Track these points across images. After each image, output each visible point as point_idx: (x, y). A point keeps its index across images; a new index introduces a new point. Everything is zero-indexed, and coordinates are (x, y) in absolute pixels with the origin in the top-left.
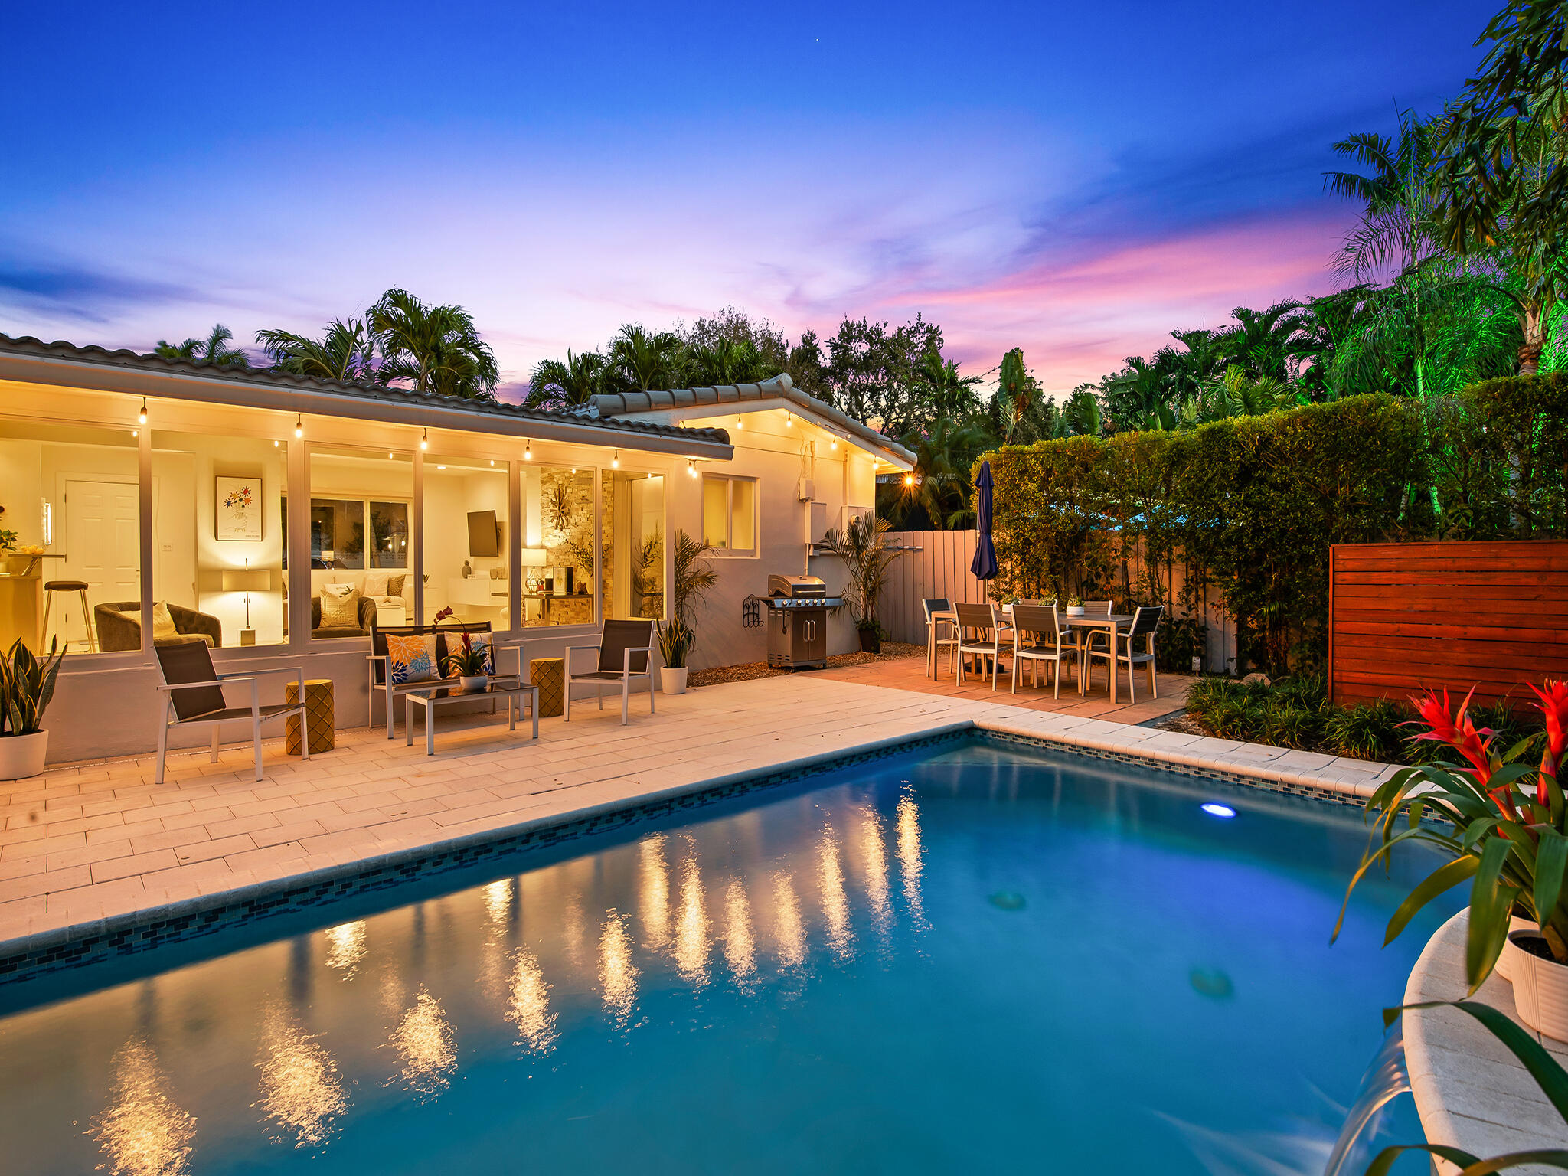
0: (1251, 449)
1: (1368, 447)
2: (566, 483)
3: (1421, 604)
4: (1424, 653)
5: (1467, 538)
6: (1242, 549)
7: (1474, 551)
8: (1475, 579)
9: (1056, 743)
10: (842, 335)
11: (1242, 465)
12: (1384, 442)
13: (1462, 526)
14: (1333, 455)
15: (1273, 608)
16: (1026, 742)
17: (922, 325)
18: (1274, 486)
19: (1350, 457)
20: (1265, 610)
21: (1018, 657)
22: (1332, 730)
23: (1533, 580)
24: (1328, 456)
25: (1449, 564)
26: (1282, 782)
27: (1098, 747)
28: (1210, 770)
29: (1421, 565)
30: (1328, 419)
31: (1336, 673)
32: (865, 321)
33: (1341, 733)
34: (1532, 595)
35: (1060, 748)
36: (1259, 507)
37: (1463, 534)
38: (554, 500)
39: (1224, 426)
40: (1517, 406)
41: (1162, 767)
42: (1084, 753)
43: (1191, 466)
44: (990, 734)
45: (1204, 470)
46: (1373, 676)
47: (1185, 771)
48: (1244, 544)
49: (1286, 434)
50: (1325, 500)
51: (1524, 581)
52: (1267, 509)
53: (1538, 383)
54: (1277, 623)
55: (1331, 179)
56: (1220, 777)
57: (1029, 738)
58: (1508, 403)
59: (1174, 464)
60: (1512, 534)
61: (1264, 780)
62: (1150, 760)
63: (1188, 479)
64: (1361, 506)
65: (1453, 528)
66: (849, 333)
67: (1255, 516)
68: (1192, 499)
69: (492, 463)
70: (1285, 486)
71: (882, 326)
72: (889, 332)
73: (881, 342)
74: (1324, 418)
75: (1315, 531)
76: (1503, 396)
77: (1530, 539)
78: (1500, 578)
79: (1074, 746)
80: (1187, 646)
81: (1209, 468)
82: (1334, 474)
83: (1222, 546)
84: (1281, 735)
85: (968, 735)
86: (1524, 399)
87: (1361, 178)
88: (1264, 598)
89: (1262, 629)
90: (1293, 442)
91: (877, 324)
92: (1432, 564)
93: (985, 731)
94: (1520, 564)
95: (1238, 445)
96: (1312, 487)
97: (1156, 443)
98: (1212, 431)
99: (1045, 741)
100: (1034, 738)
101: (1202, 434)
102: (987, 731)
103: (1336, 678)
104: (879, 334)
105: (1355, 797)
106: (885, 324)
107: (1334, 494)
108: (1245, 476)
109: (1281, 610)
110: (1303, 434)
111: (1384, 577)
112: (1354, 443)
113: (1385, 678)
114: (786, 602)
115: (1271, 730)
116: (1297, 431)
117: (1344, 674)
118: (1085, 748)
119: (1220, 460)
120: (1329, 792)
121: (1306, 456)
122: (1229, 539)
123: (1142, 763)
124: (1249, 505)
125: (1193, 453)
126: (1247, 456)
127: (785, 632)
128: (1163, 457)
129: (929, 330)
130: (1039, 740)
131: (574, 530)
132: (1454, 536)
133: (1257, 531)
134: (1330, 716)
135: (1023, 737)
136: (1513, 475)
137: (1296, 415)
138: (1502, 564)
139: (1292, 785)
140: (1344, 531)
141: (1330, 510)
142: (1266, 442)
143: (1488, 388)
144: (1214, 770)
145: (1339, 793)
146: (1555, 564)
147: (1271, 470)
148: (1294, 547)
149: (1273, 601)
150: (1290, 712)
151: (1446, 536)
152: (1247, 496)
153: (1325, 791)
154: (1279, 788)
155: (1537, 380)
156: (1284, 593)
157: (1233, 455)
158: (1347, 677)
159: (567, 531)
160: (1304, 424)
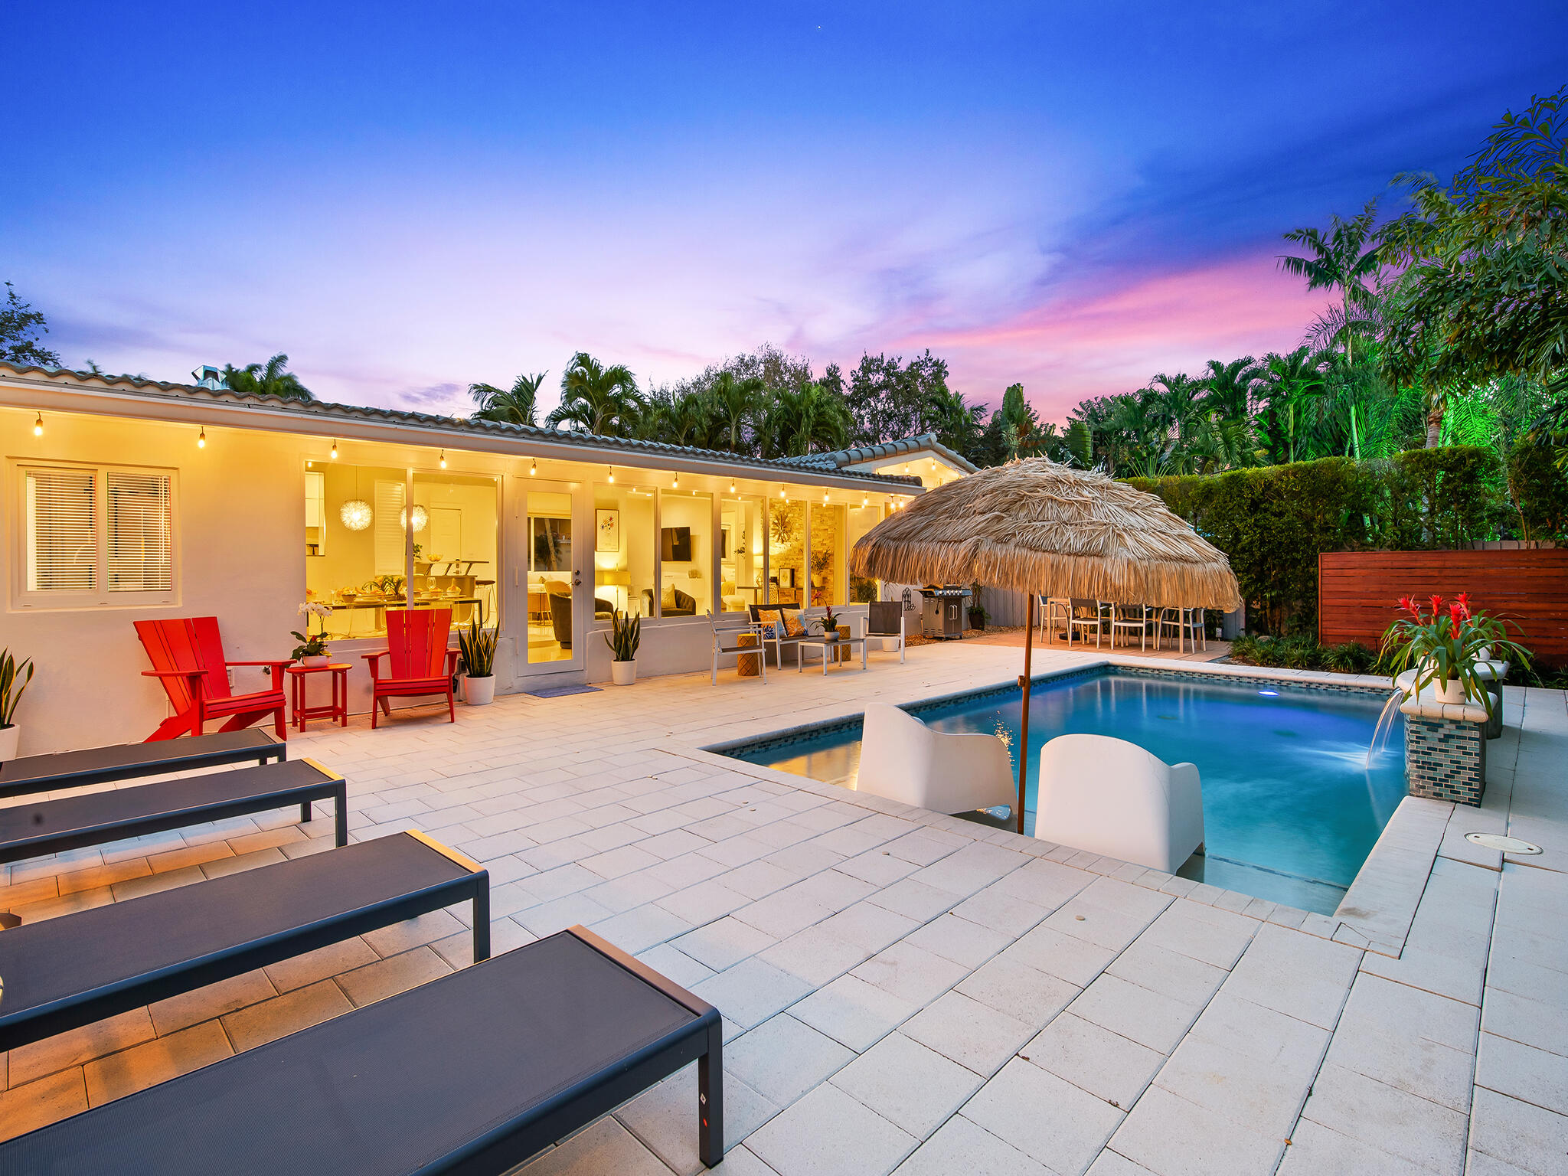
0: (1258, 490)
1: (1336, 491)
2: (787, 510)
3: (1374, 588)
4: (1375, 616)
5: (1397, 548)
6: (1252, 554)
7: (1401, 557)
8: (1404, 573)
9: (1165, 670)
10: (862, 368)
11: (1252, 499)
12: (1345, 487)
13: (1394, 541)
14: (1313, 495)
15: (1273, 594)
16: (1145, 671)
17: (930, 360)
18: (1274, 514)
19: (1324, 497)
20: (1268, 595)
21: (1115, 626)
22: (1326, 659)
23: (1436, 574)
24: (1310, 495)
25: (1389, 564)
26: (1305, 682)
27: (1193, 671)
28: (1263, 679)
29: (1372, 564)
30: (1310, 472)
31: (1323, 630)
32: (882, 356)
33: (1332, 659)
34: (1435, 582)
35: (1169, 673)
36: (1265, 528)
37: (1394, 546)
38: (776, 521)
39: (1239, 474)
40: (1427, 468)
41: (1234, 679)
42: (1185, 675)
43: (1218, 500)
44: (1119, 669)
45: (1226, 502)
46: (1345, 631)
47: (1248, 680)
48: (1253, 552)
49: (1282, 481)
50: (1308, 523)
51: (1430, 574)
52: (1270, 529)
53: (1439, 454)
54: (1275, 604)
55: (1283, 261)
56: (1269, 682)
57: (1147, 669)
58: (1421, 466)
59: (1206, 497)
60: (1424, 546)
61: (1295, 682)
62: (1227, 676)
63: (1216, 508)
64: (1330, 527)
65: (1389, 542)
66: (869, 365)
67: (1261, 534)
68: (1218, 522)
69: (694, 494)
70: (1280, 515)
71: (896, 360)
72: (903, 367)
73: (896, 375)
74: (1307, 471)
75: (1301, 543)
76: (1418, 461)
77: (1435, 549)
78: (1418, 572)
79: (1178, 672)
80: (1212, 621)
81: (1230, 501)
82: (1314, 506)
83: (1238, 553)
84: (1297, 663)
85: (1106, 669)
86: (1430, 463)
87: (1306, 262)
88: (1266, 587)
89: (1263, 608)
90: (1287, 486)
91: (893, 359)
92: (1380, 564)
93: (1116, 666)
94: (1429, 564)
95: (1249, 487)
96: (1300, 515)
97: (1193, 484)
98: (1232, 477)
99: (1158, 670)
100: (1150, 669)
101: (1226, 479)
102: (1118, 666)
103: (1324, 633)
104: (895, 368)
105: (1345, 686)
106: (900, 359)
107: (1313, 519)
108: (1255, 506)
109: (1279, 596)
110: (1293, 481)
111: (1351, 572)
112: (1326, 488)
113: (1352, 632)
114: (941, 592)
115: (1291, 661)
116: (1289, 479)
117: (1328, 630)
118: (1185, 672)
119: (1238, 496)
120: (1331, 685)
121: (1295, 495)
122: (1243, 550)
123: (1221, 678)
124: (1257, 526)
125: (1219, 491)
126: (1256, 494)
127: (937, 612)
128: (1198, 493)
129: (936, 364)
130: (1154, 669)
131: (795, 543)
132: (1388, 547)
133: (1263, 543)
134: (1325, 651)
135: (1143, 668)
136: (1425, 510)
137: (1289, 469)
138: (1418, 564)
139: (1311, 683)
140: (1320, 543)
141: (1311, 530)
142: (1268, 485)
143: (1409, 455)
144: (1266, 679)
145: (1337, 685)
146: (1448, 564)
147: (1271, 503)
148: (1287, 554)
149: (1273, 589)
150: (1300, 651)
151: (1384, 547)
152: (1255, 520)
153: (1329, 685)
154: (1304, 685)
155: (1438, 451)
156: (1282, 584)
157: (1247, 494)
158: (1330, 632)
159: (788, 544)
160: (1294, 475)
